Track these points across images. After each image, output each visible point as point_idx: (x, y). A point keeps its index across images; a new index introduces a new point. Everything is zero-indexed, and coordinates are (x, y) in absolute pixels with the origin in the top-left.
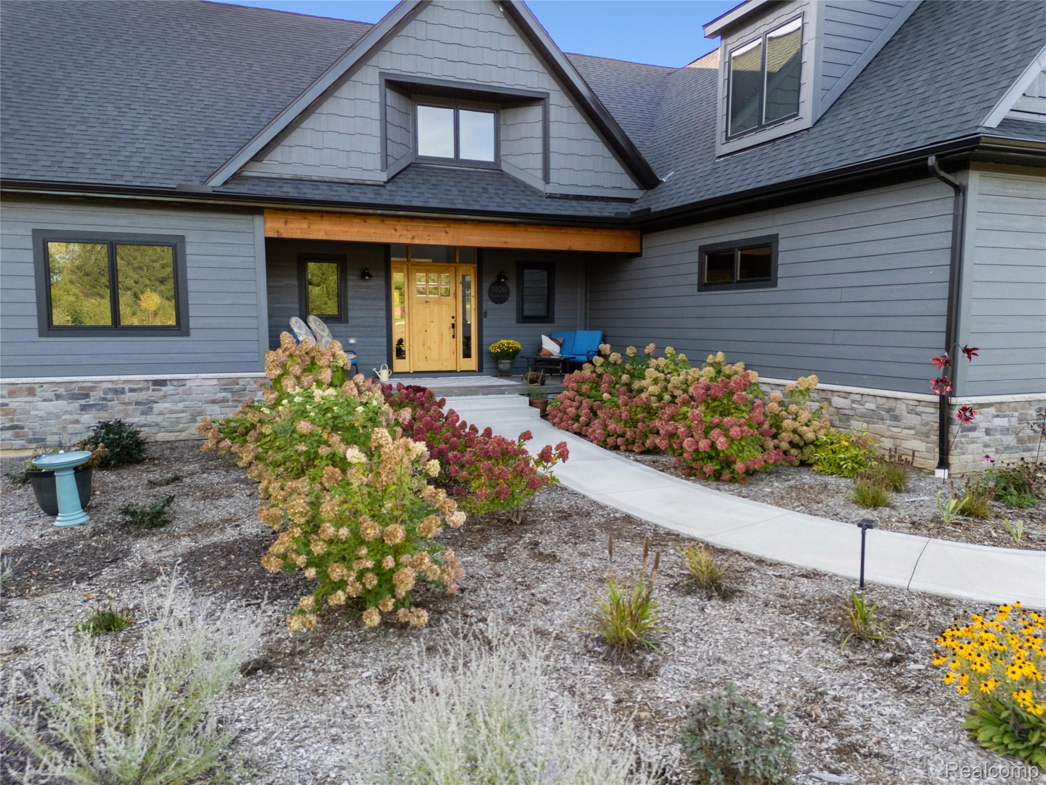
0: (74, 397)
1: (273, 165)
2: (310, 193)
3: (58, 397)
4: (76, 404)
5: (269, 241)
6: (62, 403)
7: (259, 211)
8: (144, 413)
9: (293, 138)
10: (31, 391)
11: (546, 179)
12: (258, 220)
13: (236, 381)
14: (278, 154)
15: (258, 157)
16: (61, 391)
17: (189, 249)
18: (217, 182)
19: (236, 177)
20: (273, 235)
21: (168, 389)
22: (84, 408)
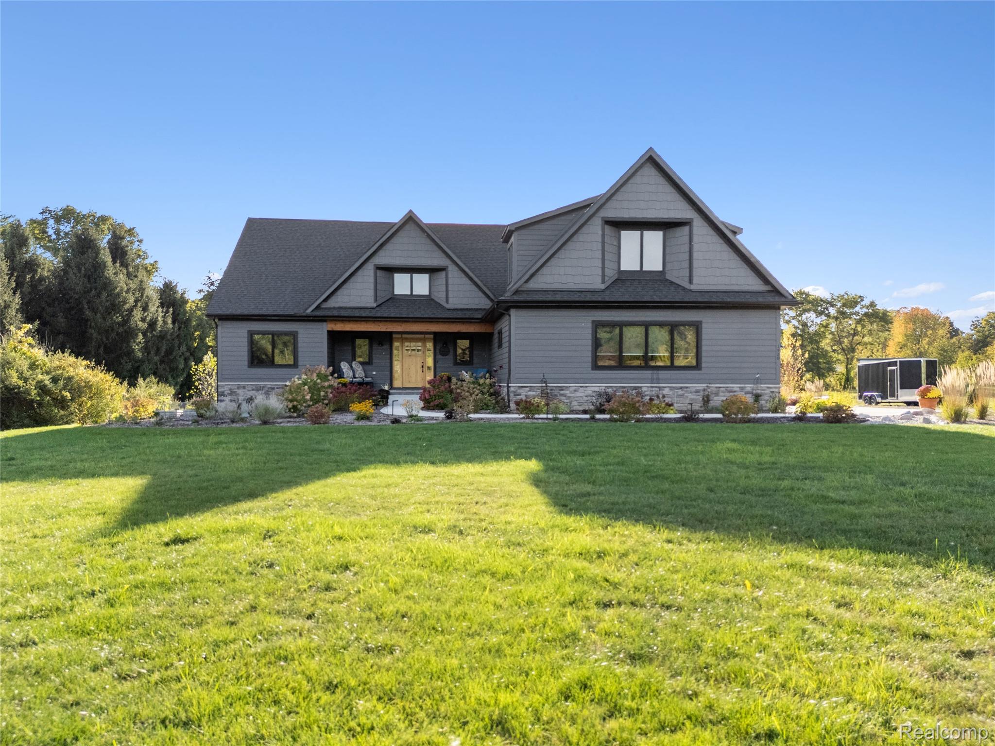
0: (258, 389)
1: (333, 303)
2: (343, 313)
4: (258, 393)
5: (328, 332)
6: (254, 392)
7: (325, 321)
9: (339, 293)
10: (244, 387)
11: (447, 302)
12: (325, 324)
14: (333, 299)
15: (325, 300)
16: (254, 387)
17: (300, 336)
18: (309, 311)
19: (318, 307)
20: (330, 329)
22: (261, 394)
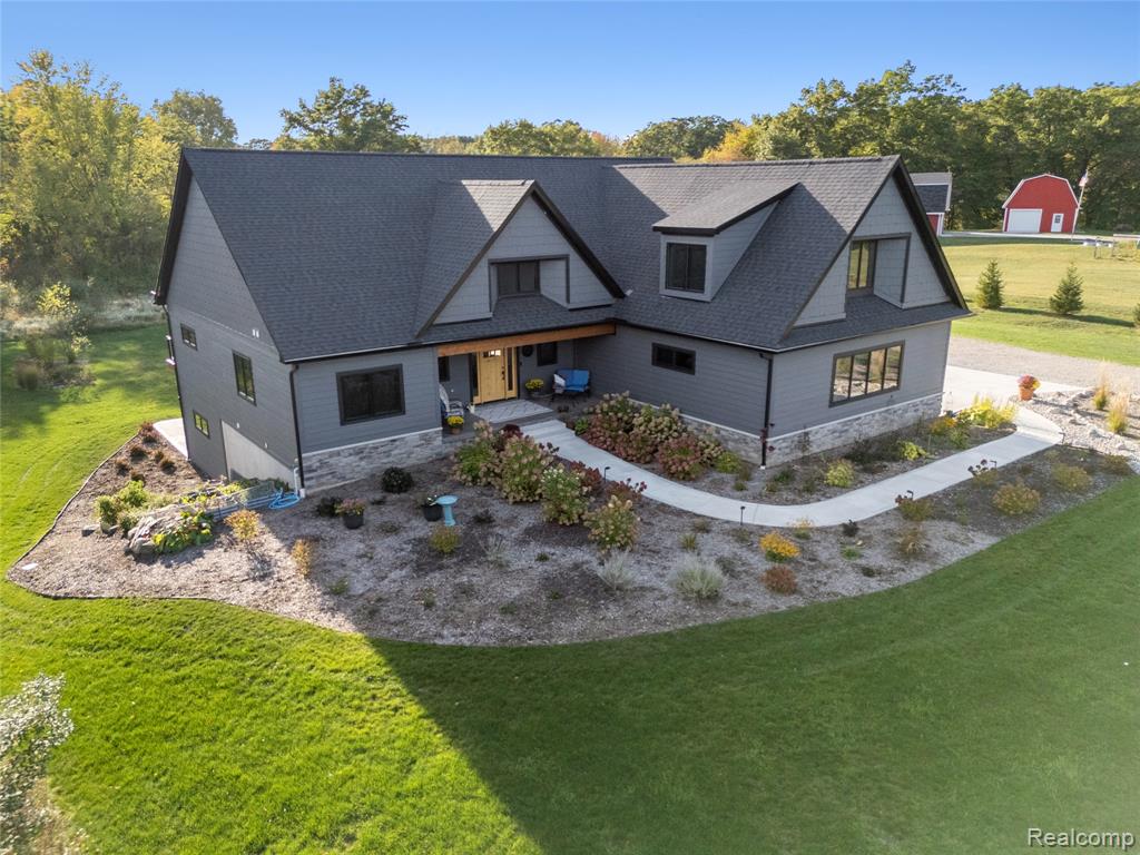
0: (358, 454)
2: (461, 334)
3: (351, 455)
4: (358, 457)
5: (439, 358)
6: (352, 458)
7: (435, 345)
8: (388, 456)
9: (449, 304)
10: (339, 454)
11: (568, 300)
12: (438, 350)
13: (426, 434)
15: (435, 317)
16: (351, 451)
17: (405, 370)
19: (428, 329)
20: (443, 355)
21: (397, 443)
22: (361, 459)
